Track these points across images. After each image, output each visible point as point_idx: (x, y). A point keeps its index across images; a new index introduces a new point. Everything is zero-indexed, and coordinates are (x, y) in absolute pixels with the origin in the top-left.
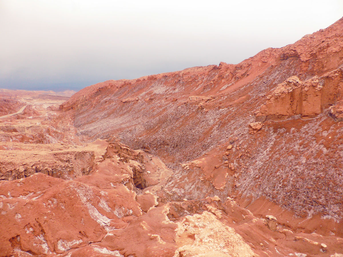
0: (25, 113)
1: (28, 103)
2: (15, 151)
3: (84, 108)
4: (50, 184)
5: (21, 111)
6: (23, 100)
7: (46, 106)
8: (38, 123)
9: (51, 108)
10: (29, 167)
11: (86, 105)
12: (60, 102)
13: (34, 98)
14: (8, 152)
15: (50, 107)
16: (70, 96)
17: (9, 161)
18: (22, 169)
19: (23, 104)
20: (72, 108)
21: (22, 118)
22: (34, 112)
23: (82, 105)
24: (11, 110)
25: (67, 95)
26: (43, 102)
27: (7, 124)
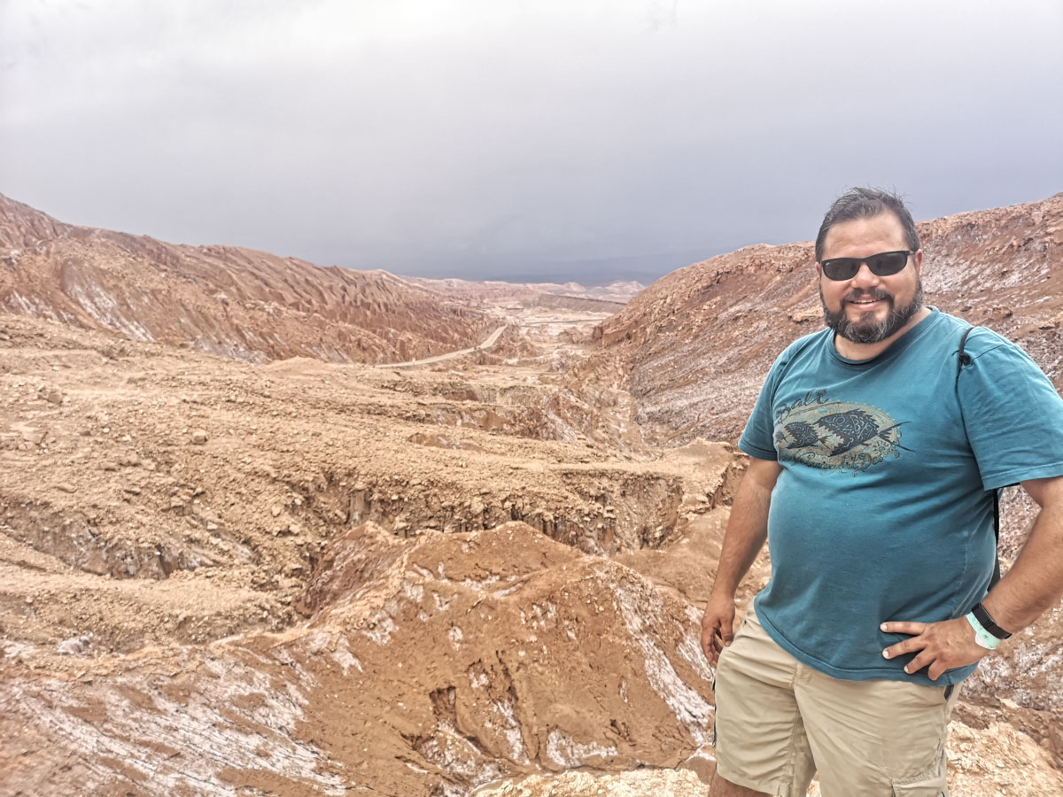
0: (499, 349)
1: (511, 320)
2: (465, 454)
3: (667, 337)
4: (545, 559)
5: (489, 342)
6: (498, 312)
7: (555, 330)
8: (529, 377)
9: (568, 337)
10: (496, 503)
11: (671, 327)
12: (597, 318)
13: (527, 305)
14: (450, 453)
15: (566, 333)
16: (626, 298)
17: (450, 479)
18: (478, 506)
19: (496, 323)
20: (629, 337)
21: (493, 363)
22: (524, 348)
23: (660, 329)
24: (468, 339)
25: (617, 297)
26: (549, 316)
27: (455, 376)
